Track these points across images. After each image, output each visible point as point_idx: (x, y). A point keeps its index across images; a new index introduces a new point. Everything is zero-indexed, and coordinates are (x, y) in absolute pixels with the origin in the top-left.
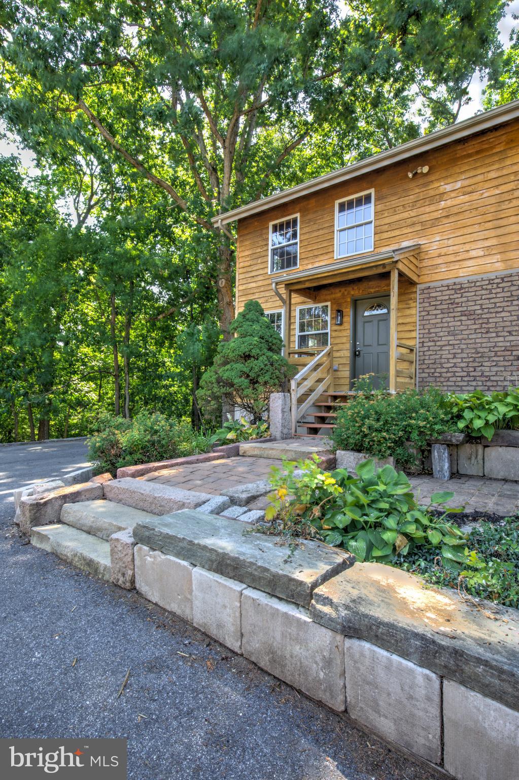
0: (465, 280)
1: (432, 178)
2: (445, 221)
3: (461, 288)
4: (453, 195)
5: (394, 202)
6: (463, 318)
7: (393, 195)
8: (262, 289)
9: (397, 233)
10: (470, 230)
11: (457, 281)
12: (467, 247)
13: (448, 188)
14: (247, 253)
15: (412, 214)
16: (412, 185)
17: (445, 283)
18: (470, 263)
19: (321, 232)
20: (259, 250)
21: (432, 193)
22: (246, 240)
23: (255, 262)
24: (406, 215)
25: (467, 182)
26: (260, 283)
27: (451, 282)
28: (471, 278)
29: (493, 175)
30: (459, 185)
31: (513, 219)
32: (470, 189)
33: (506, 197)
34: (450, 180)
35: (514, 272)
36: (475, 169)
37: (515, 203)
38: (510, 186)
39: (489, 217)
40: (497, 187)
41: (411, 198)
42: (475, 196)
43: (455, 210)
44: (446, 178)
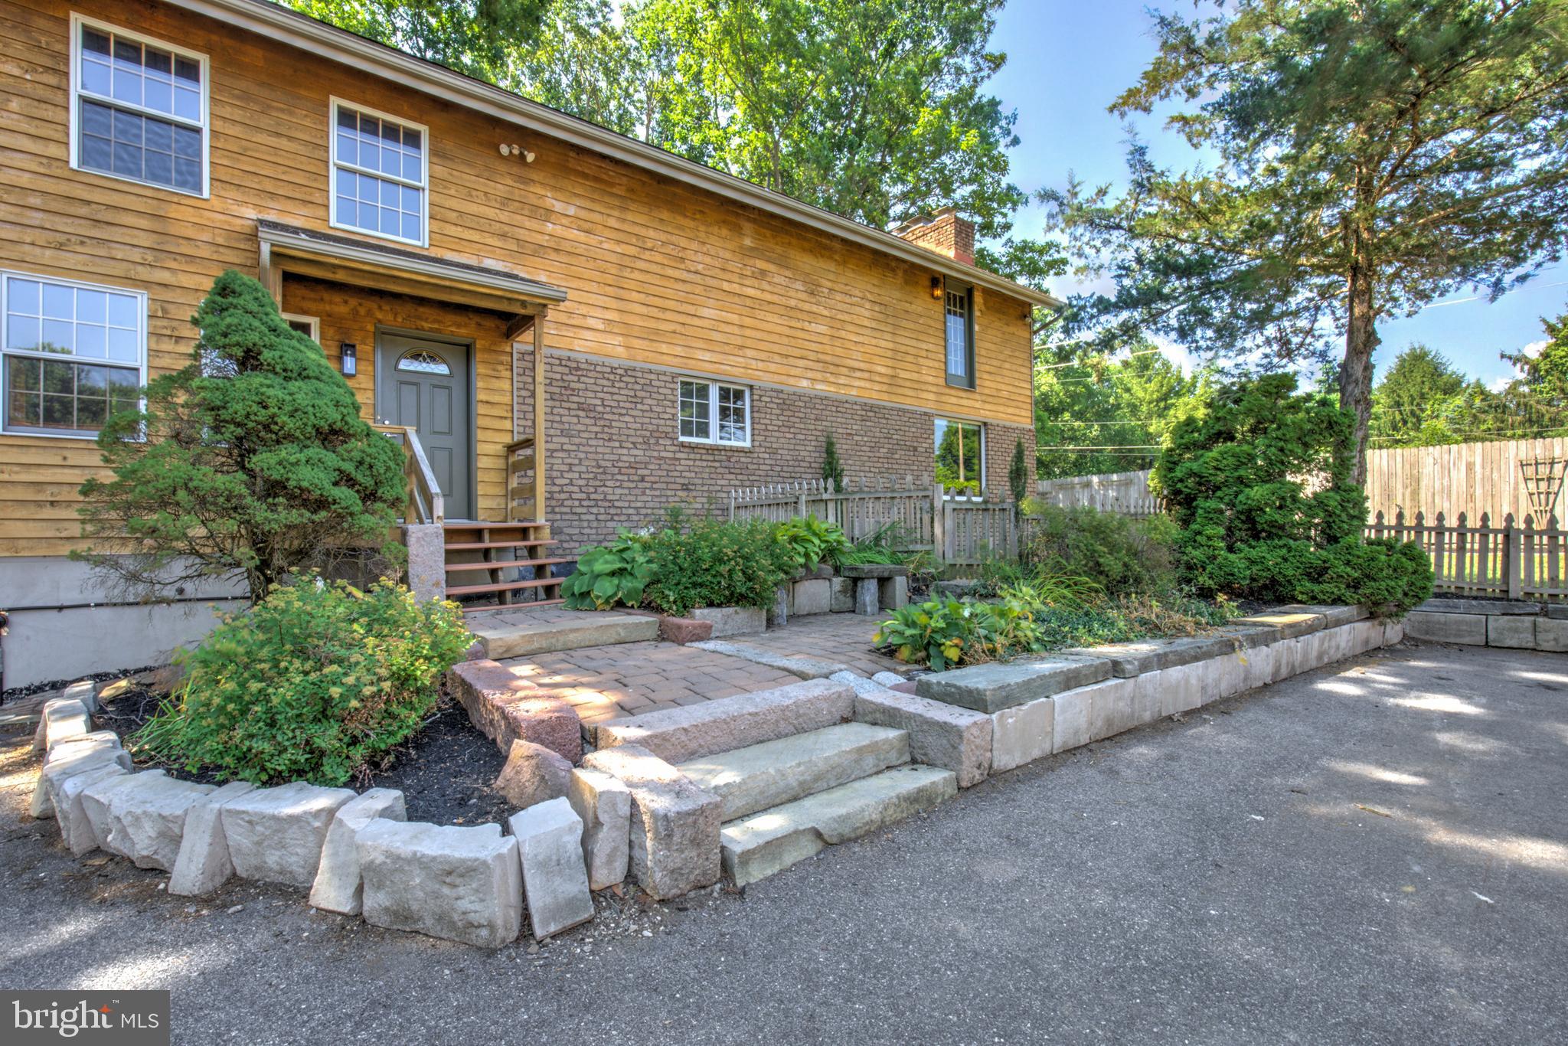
0: (582, 358)
1: (534, 176)
2: (553, 256)
3: (578, 369)
4: (565, 221)
5: (468, 177)
6: (582, 414)
7: (466, 163)
9: (475, 236)
10: (587, 286)
11: (573, 355)
12: (584, 310)
13: (558, 206)
15: (504, 217)
16: (502, 167)
18: (588, 335)
21: (534, 201)
24: (491, 213)
25: (583, 214)
27: (565, 354)
28: (593, 359)
29: (612, 222)
30: (571, 211)
31: (635, 296)
32: (586, 226)
33: (627, 261)
34: (559, 195)
35: (639, 365)
36: (593, 200)
37: (636, 275)
38: (632, 250)
39: (610, 279)
40: (619, 242)
41: (500, 190)
42: (593, 240)
43: (566, 246)
44: (554, 188)
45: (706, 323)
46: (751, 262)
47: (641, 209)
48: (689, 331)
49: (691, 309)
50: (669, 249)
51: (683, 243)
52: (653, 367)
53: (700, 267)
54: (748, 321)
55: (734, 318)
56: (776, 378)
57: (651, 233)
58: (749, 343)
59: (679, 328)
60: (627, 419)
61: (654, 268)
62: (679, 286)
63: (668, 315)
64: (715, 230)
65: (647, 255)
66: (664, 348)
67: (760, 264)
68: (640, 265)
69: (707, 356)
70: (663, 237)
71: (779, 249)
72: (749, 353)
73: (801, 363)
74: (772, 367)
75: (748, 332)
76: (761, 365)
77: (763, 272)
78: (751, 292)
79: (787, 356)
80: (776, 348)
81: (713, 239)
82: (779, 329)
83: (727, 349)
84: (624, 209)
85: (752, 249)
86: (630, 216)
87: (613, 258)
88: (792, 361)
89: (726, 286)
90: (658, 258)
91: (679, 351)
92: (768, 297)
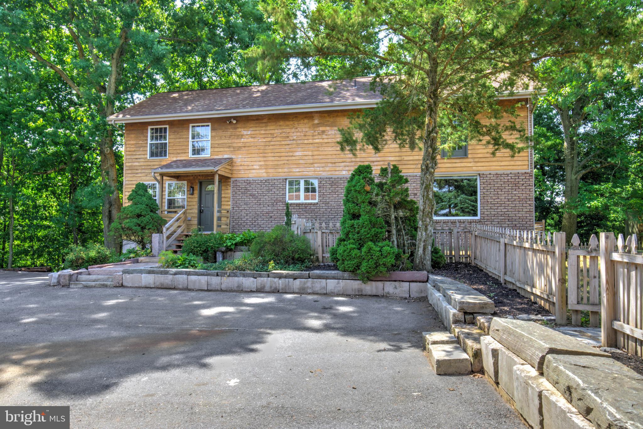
0: (251, 179)
1: (238, 126)
2: (244, 149)
3: (250, 183)
4: (247, 137)
5: (220, 133)
6: (251, 197)
7: (220, 129)
8: (143, 168)
9: (222, 149)
10: (254, 155)
11: (248, 179)
12: (252, 163)
13: (245, 133)
14: (132, 142)
15: (229, 142)
16: (229, 127)
17: (243, 179)
18: (254, 171)
19: (182, 140)
20: (141, 142)
21: (238, 133)
22: (132, 134)
23: (138, 149)
24: (226, 141)
25: (253, 132)
26: (142, 164)
27: (246, 179)
28: (255, 179)
29: (263, 132)
30: (249, 133)
31: (270, 154)
32: (253, 136)
33: (267, 143)
34: (245, 129)
35: (270, 178)
36: (256, 127)
37: (271, 147)
38: (269, 139)
39: (261, 151)
40: (264, 138)
41: (229, 133)
42: (256, 140)
43: (247, 144)
44: (244, 128)
45: (297, 158)
46: (318, 129)
47: (273, 124)
48: (290, 162)
49: (291, 154)
50: (283, 135)
51: (288, 130)
52: (275, 178)
53: (295, 138)
54: (316, 153)
55: (310, 153)
56: (329, 173)
57: (276, 131)
58: (316, 161)
59: (286, 162)
60: (266, 197)
61: (277, 143)
62: (287, 147)
63: (282, 158)
64: (302, 121)
65: (275, 139)
66: (280, 170)
67: (321, 129)
68: (272, 143)
69: (298, 170)
70: (280, 131)
71: (331, 120)
72: (316, 165)
73: (343, 164)
74: (327, 169)
75: (316, 157)
76: (321, 169)
77: (323, 132)
78: (317, 141)
79: (335, 163)
80: (329, 161)
81: (301, 126)
82: (330, 153)
83: (306, 165)
84: (266, 126)
85: (318, 124)
86: (268, 128)
87: (263, 144)
88: (337, 164)
89: (306, 142)
90: (279, 139)
91: (286, 170)
92: (326, 141)
